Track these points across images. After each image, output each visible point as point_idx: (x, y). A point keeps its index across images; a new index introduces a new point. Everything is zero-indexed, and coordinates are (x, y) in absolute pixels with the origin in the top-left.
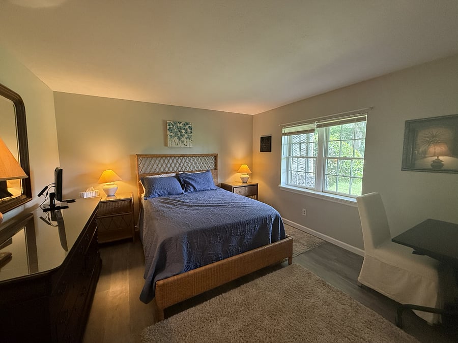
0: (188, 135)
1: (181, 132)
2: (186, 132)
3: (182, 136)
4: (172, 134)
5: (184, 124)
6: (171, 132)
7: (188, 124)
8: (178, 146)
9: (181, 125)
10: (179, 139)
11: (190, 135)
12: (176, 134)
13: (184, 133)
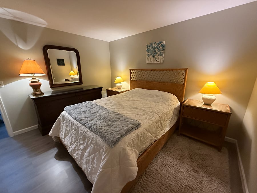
0: (160, 53)
1: (155, 51)
2: (159, 50)
3: (155, 54)
4: (149, 54)
5: (158, 43)
6: (148, 52)
7: (160, 43)
8: (153, 62)
9: (155, 45)
10: (154, 57)
11: (162, 52)
12: (152, 53)
13: (157, 51)
